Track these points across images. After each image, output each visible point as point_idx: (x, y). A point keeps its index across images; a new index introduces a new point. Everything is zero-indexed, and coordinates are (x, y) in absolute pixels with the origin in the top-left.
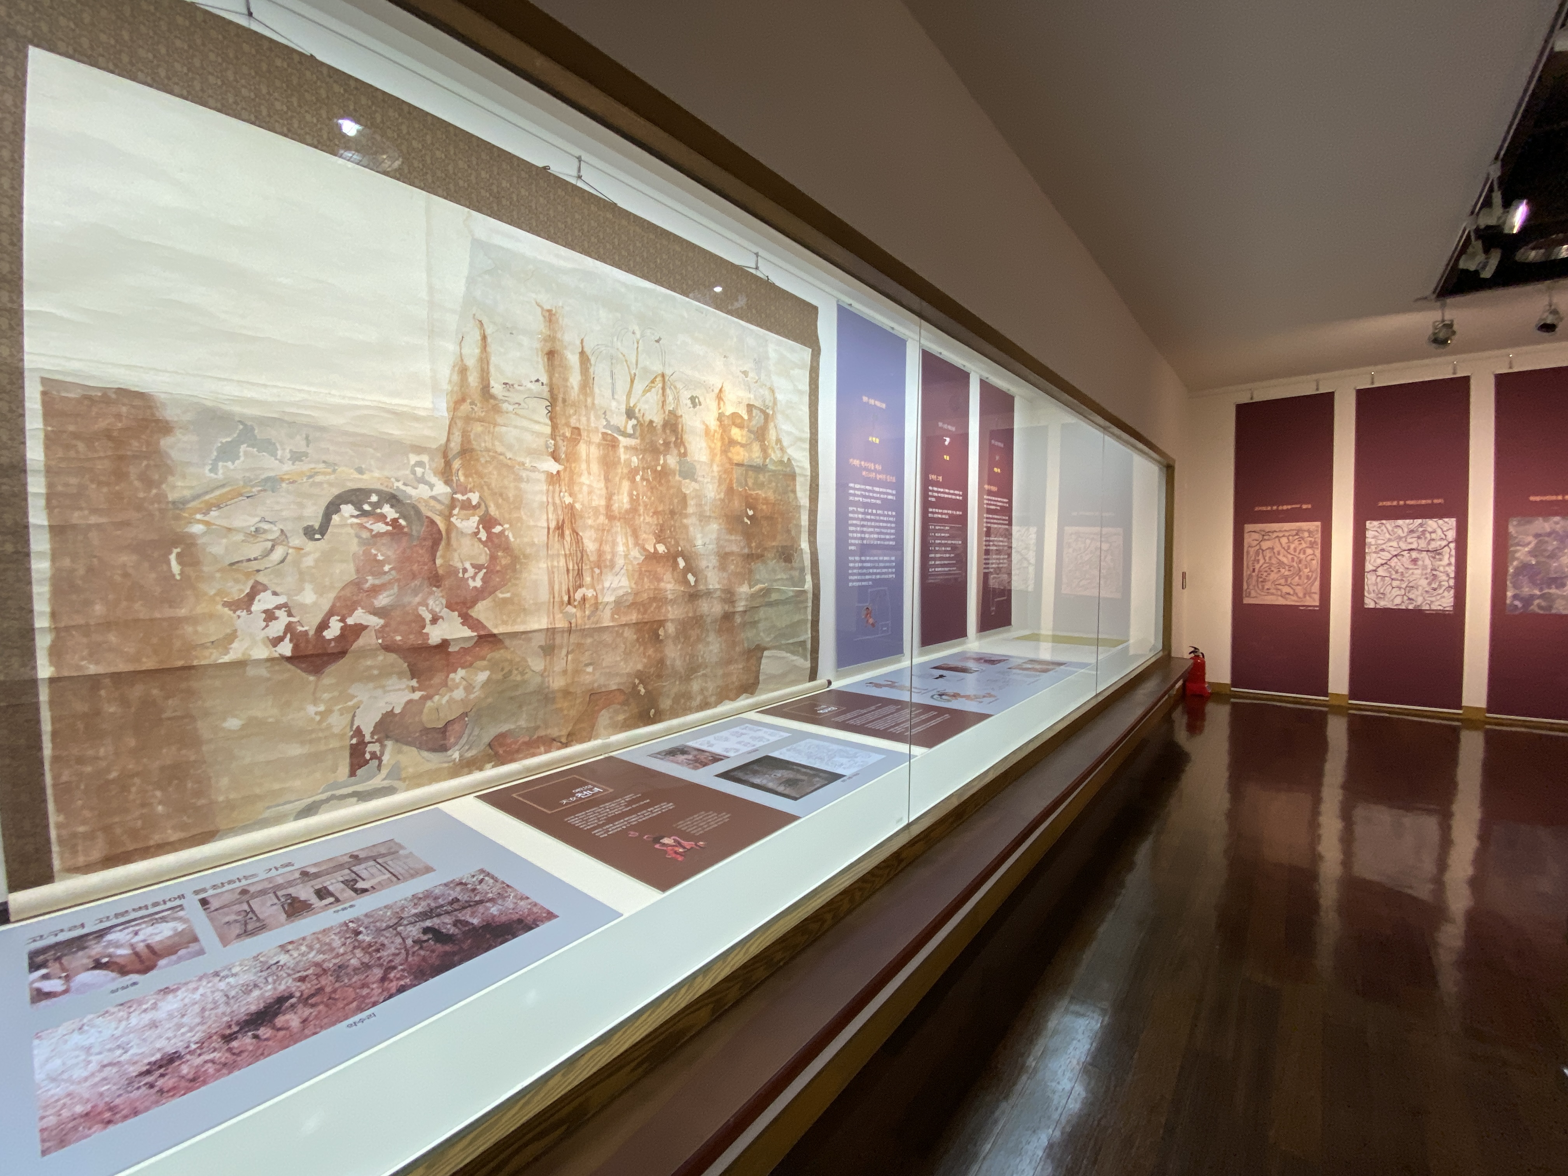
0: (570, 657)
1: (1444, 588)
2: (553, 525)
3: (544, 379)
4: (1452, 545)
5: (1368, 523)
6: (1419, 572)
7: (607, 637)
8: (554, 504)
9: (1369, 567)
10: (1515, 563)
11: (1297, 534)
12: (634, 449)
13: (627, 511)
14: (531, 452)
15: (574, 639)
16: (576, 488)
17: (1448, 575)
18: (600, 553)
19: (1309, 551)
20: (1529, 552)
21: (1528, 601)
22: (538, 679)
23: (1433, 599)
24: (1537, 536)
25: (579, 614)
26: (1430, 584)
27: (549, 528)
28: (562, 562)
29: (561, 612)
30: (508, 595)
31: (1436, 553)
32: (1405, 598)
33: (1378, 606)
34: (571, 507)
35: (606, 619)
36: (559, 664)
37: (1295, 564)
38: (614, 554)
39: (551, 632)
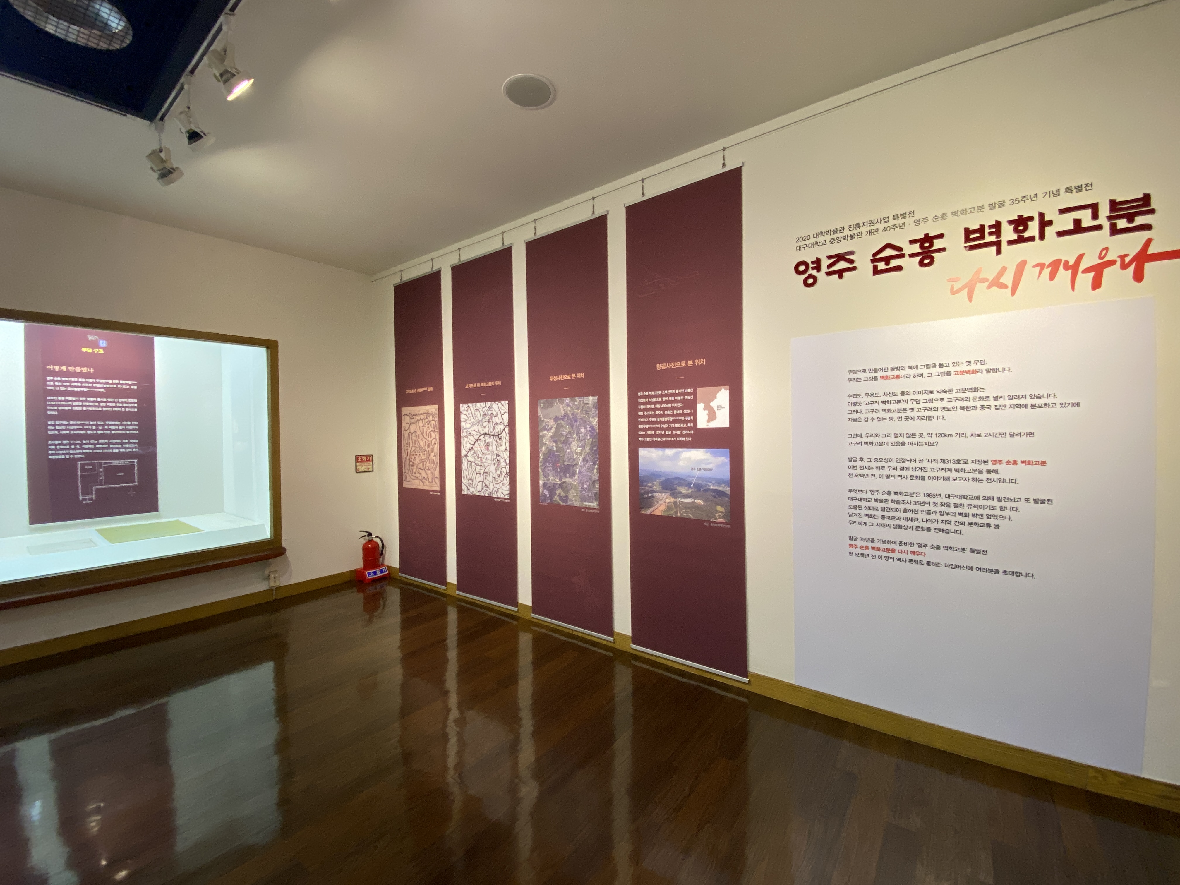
1: (504, 474)
4: (507, 429)
5: (461, 405)
6: (489, 457)
9: (464, 453)
10: (543, 449)
11: (427, 418)
17: (506, 462)
19: (433, 434)
20: (552, 437)
21: (552, 490)
23: (498, 486)
24: (556, 419)
26: (496, 470)
31: (498, 436)
32: (484, 485)
33: (470, 493)
37: (426, 447)
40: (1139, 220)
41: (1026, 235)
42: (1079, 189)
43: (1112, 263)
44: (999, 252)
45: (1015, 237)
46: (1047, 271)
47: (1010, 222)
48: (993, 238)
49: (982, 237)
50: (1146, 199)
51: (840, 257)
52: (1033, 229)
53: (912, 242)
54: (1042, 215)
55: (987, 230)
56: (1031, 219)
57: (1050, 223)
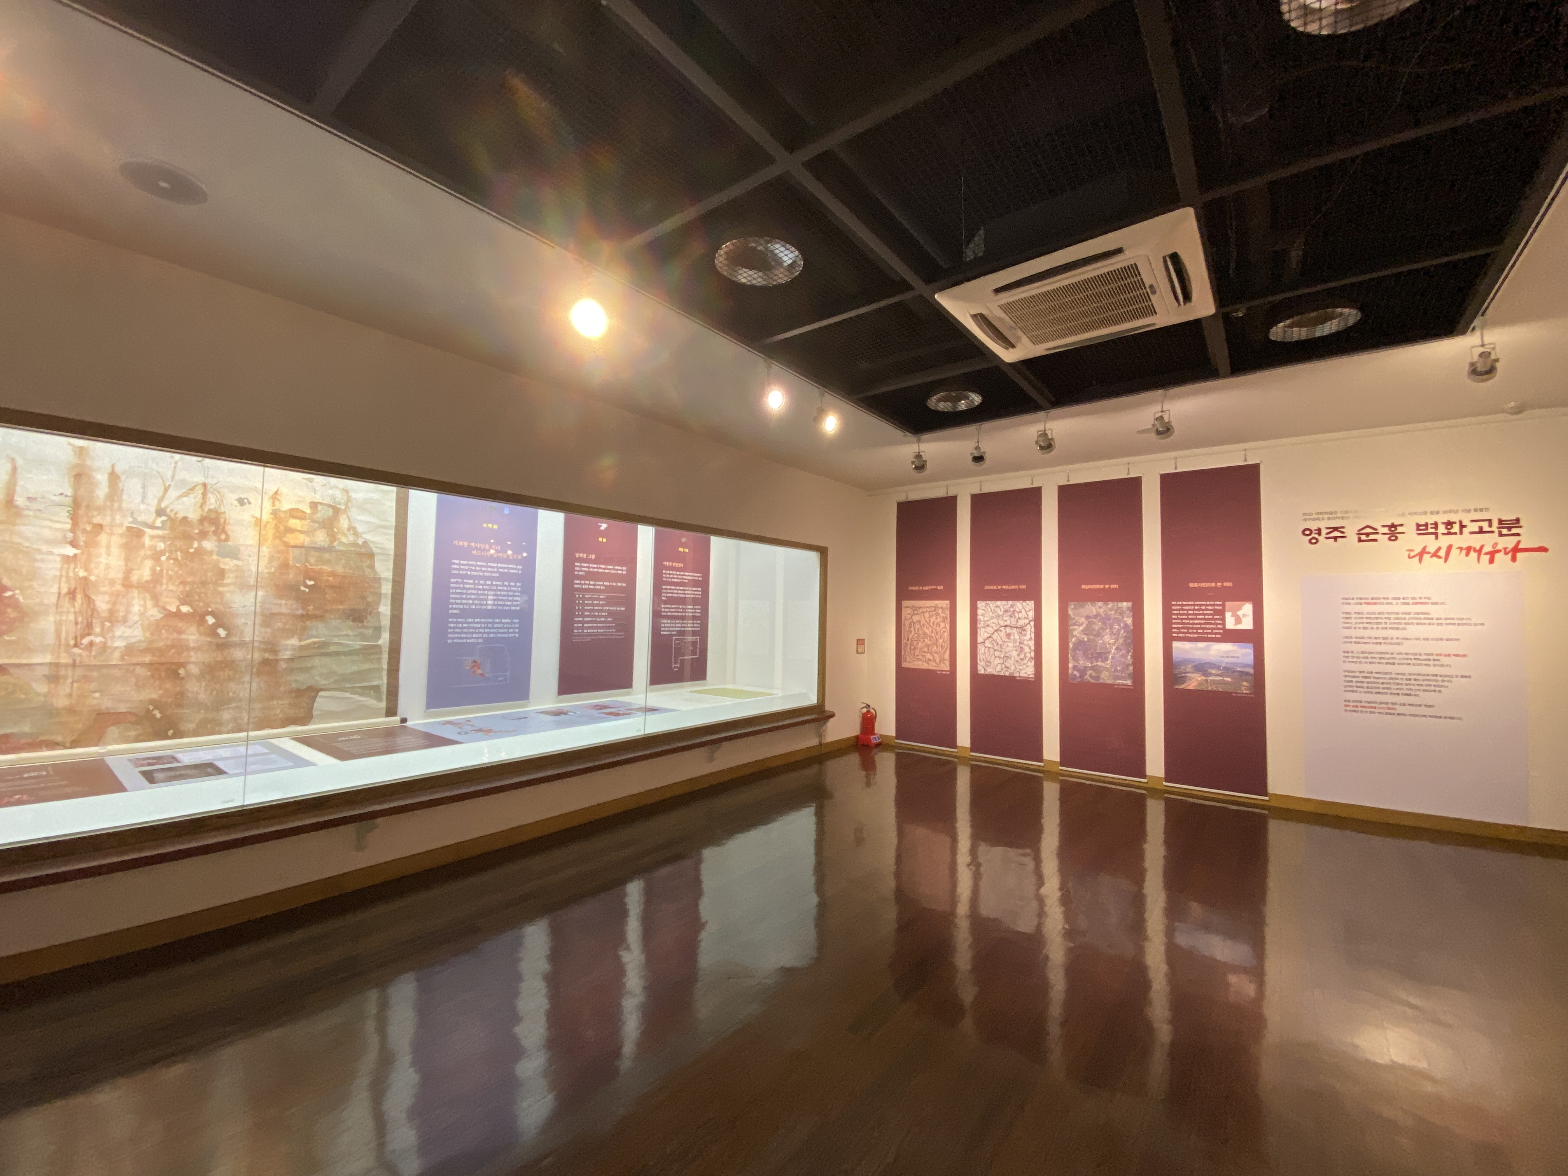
0: (75, 685)
1: (1027, 659)
2: (64, 590)
3: (69, 492)
4: (1032, 623)
5: (978, 602)
6: (1011, 644)
7: (117, 672)
8: (68, 577)
9: (980, 640)
10: (1074, 640)
11: (935, 610)
12: (163, 538)
13: (147, 582)
14: (49, 542)
15: (79, 672)
16: (92, 566)
17: (1030, 648)
18: (112, 612)
19: (942, 625)
20: (1083, 631)
21: (1083, 671)
22: (42, 699)
23: (1021, 668)
24: (1087, 617)
25: (85, 653)
26: (1019, 655)
27: (59, 594)
28: (71, 617)
29: (67, 652)
30: (13, 638)
31: (1022, 629)
32: (1004, 666)
33: (986, 673)
34: (85, 579)
35: (115, 659)
36: (65, 688)
37: (933, 635)
38: (128, 612)
39: (57, 666)
40: (1514, 531)
41: (1452, 531)
42: (1481, 510)
43: (1499, 551)
44: (1437, 538)
45: (1446, 531)
46: (1464, 552)
47: (1443, 523)
48: (1433, 531)
49: (1427, 529)
50: (1518, 520)
51: (1336, 529)
52: (1456, 528)
53: (1384, 526)
54: (1461, 522)
55: (1430, 526)
56: (1455, 523)
57: (1465, 526)
